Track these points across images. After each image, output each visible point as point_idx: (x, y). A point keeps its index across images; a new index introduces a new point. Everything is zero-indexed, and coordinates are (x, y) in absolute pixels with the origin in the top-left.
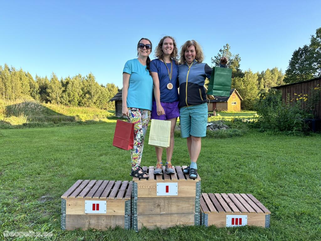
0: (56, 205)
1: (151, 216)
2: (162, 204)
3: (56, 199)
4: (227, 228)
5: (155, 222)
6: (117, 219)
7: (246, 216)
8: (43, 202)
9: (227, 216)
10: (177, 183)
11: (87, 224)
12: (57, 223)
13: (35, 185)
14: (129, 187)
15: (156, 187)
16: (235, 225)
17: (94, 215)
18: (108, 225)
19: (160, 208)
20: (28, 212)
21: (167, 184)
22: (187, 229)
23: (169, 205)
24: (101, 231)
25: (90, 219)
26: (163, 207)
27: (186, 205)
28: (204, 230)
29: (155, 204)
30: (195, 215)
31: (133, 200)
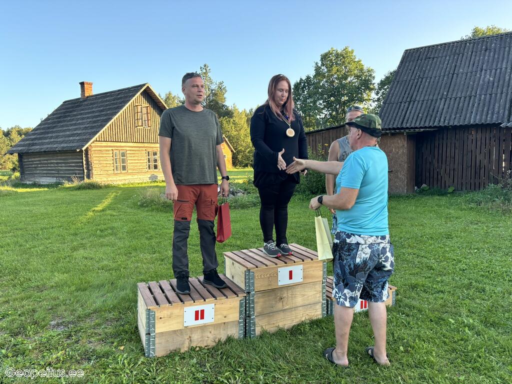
1: (271, 314)
2: (285, 296)
5: (277, 322)
6: (229, 327)
10: (302, 266)
11: (187, 341)
15: (277, 274)
16: (364, 309)
17: (198, 327)
18: (216, 338)
19: (283, 302)
21: (290, 268)
23: (293, 296)
24: (207, 348)
25: (191, 334)
26: (286, 299)
27: (312, 292)
29: (276, 298)
30: (322, 304)
31: (249, 297)
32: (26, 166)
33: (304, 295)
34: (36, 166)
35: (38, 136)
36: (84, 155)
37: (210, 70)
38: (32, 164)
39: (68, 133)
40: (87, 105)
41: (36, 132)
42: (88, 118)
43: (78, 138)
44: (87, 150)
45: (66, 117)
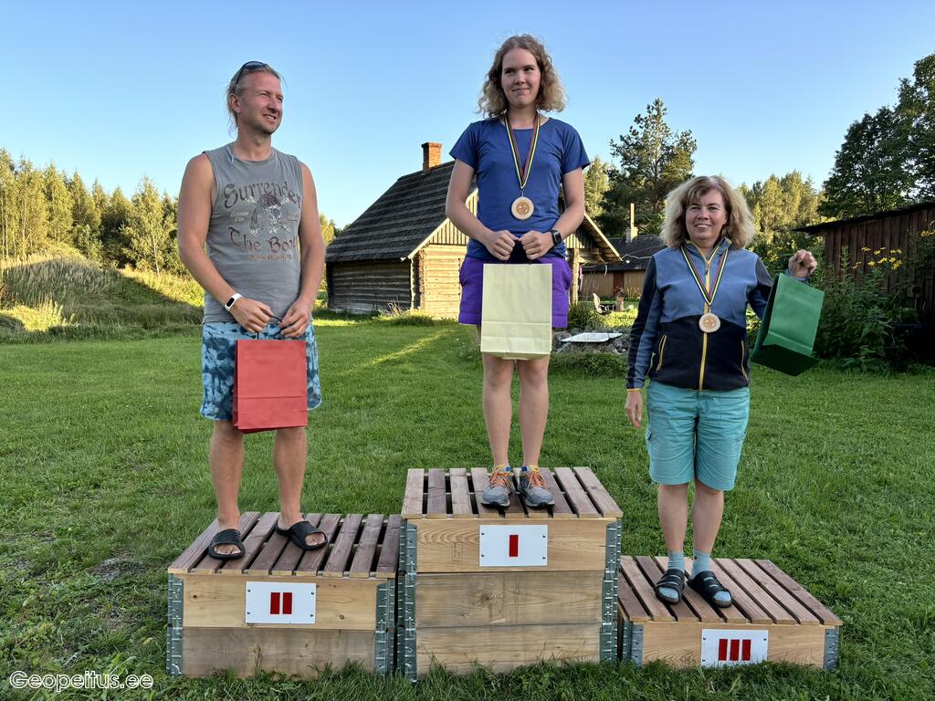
0: (151, 588)
1: (459, 630)
2: (496, 593)
3: (150, 571)
4: (703, 668)
5: (473, 652)
6: (350, 641)
7: (765, 633)
8: (109, 578)
9: (705, 633)
10: (546, 526)
11: (252, 657)
12: (154, 652)
13: (86, 522)
14: (387, 536)
15: (477, 539)
16: (728, 662)
17: (276, 630)
18: (321, 661)
19: (490, 606)
20: (59, 613)
21: (513, 529)
22: (574, 673)
23: (520, 597)
24: (296, 680)
25: (263, 642)
26: (500, 602)
27: (574, 595)
28: (629, 677)
29: (473, 595)
30: (603, 628)
31: (403, 581)
32: (337, 285)
33: (549, 599)
34: (348, 284)
35: (355, 236)
36: (412, 268)
37: (665, 109)
38: (343, 281)
39: (394, 230)
40: (429, 183)
41: (354, 229)
42: (426, 204)
43: (406, 238)
44: (417, 258)
45: (396, 203)
